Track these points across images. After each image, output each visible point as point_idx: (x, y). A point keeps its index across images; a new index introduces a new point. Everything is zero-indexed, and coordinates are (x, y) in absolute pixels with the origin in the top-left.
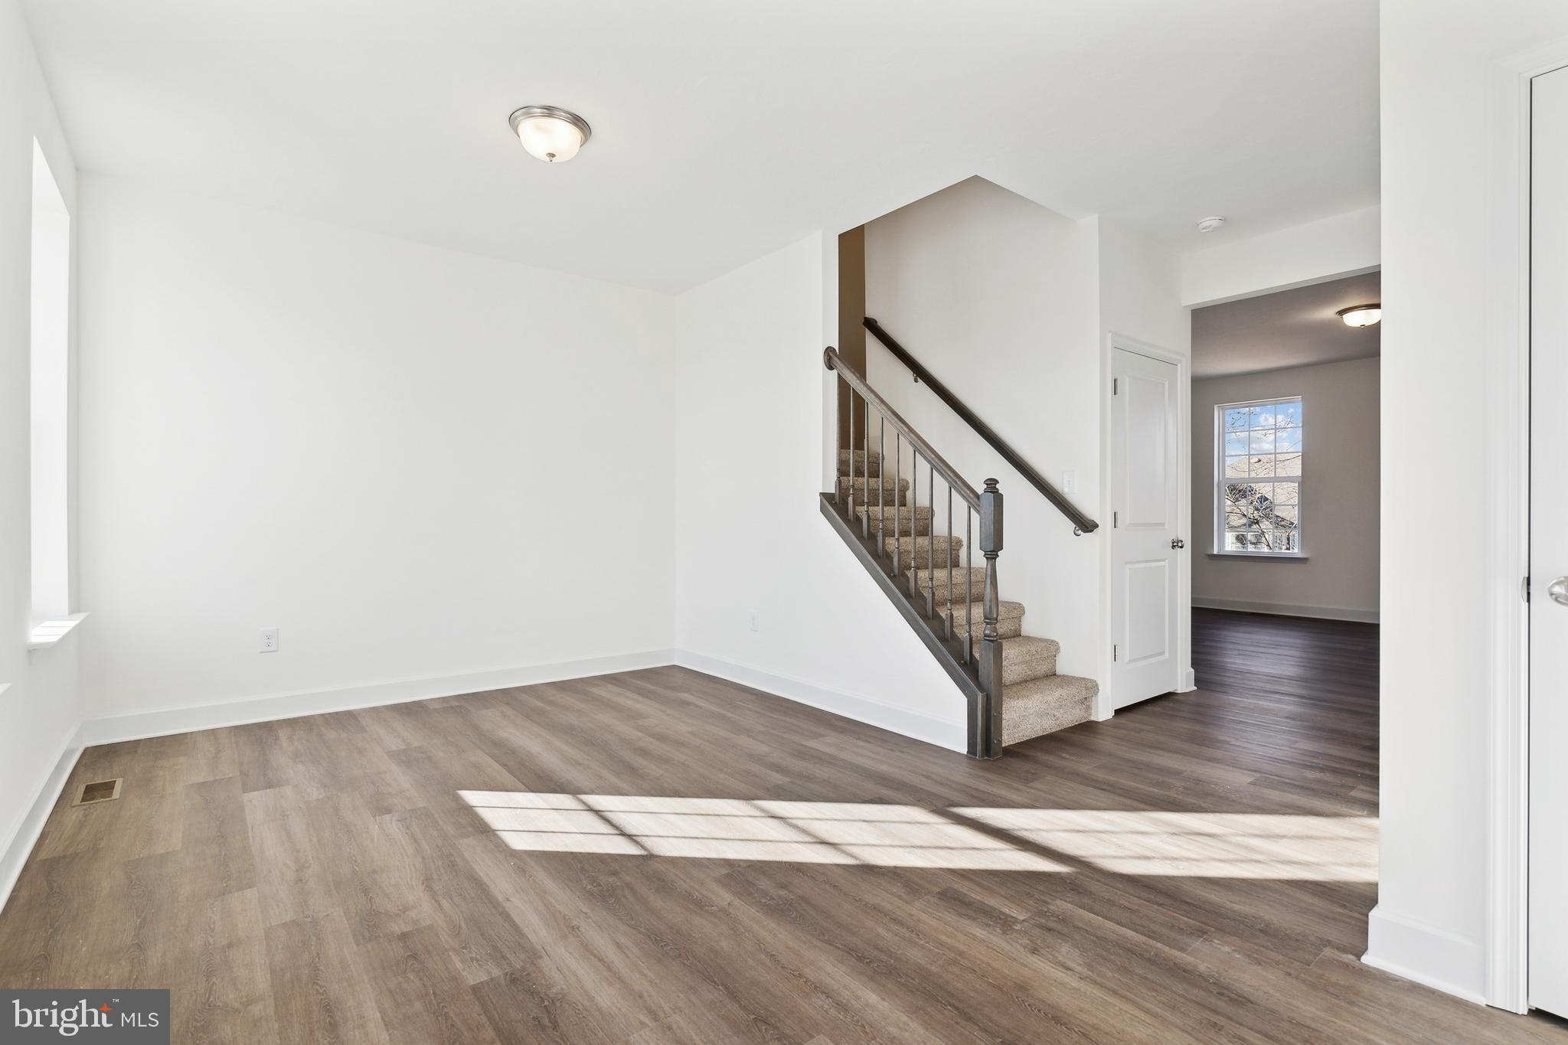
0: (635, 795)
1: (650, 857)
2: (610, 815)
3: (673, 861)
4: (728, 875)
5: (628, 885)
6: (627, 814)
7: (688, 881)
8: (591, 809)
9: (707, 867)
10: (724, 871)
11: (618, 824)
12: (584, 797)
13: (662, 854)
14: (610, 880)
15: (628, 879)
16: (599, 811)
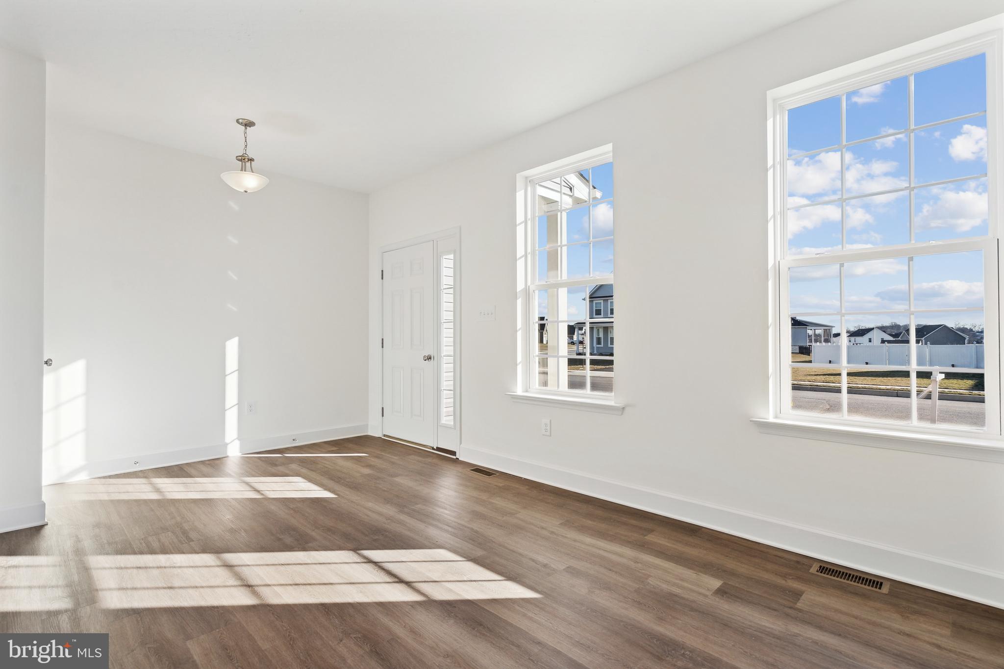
0: (369, 604)
1: (355, 550)
2: (388, 579)
3: (340, 548)
4: (307, 543)
5: (366, 535)
6: (373, 581)
7: (332, 539)
8: (408, 584)
9: (319, 546)
10: (310, 545)
11: (380, 571)
12: (418, 598)
13: (347, 552)
14: (377, 537)
15: (367, 538)
16: (397, 582)
